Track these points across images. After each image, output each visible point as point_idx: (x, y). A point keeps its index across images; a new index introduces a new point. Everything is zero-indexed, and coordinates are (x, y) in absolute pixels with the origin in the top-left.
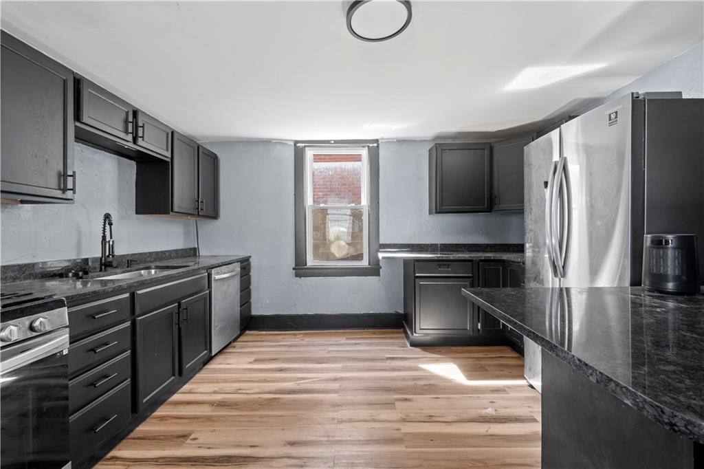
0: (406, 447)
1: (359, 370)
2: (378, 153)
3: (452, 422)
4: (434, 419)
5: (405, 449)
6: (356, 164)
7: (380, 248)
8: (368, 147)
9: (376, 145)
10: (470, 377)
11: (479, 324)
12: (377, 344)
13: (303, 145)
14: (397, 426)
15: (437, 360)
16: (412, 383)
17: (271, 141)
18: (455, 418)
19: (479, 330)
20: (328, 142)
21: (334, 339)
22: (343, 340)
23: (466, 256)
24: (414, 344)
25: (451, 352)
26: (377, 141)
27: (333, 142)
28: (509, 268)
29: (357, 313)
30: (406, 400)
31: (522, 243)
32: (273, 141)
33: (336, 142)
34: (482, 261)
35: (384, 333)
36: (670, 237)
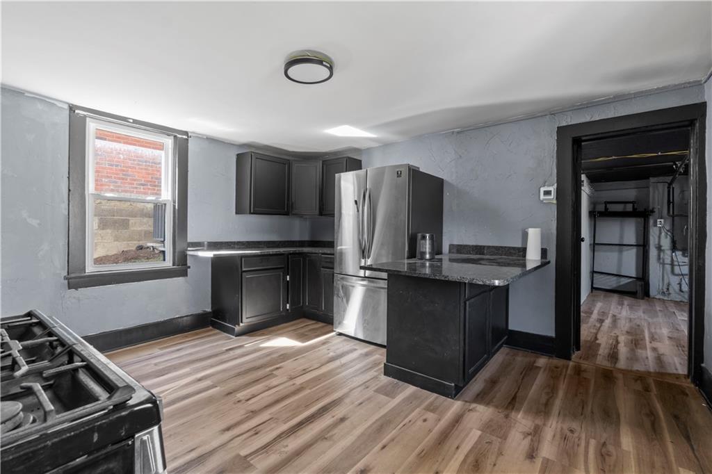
0: (310, 389)
1: (212, 366)
2: (188, 146)
3: (320, 367)
4: (308, 370)
5: (309, 391)
6: (157, 152)
7: (189, 246)
8: (175, 136)
9: (185, 137)
10: (303, 342)
11: (288, 305)
12: (203, 344)
13: (85, 113)
14: (291, 383)
15: (269, 339)
16: (269, 358)
17: (24, 93)
18: (319, 365)
19: (288, 310)
20: (125, 119)
21: (144, 354)
22: (156, 351)
23: (282, 250)
24: (238, 335)
25: (272, 332)
26: (186, 133)
27: (131, 121)
28: (307, 259)
29: (159, 320)
30: (277, 368)
31: (332, 240)
32: (26, 94)
33: (135, 121)
34: (290, 254)
35: (197, 334)
36: (428, 235)
